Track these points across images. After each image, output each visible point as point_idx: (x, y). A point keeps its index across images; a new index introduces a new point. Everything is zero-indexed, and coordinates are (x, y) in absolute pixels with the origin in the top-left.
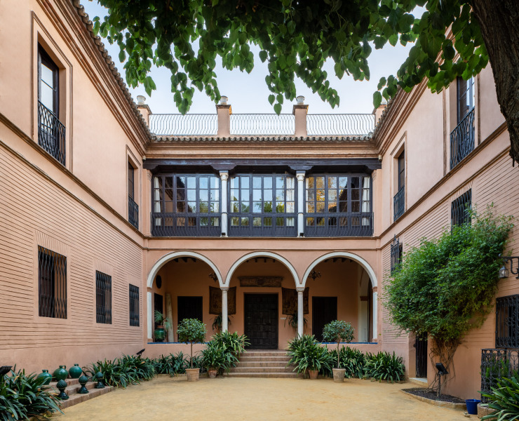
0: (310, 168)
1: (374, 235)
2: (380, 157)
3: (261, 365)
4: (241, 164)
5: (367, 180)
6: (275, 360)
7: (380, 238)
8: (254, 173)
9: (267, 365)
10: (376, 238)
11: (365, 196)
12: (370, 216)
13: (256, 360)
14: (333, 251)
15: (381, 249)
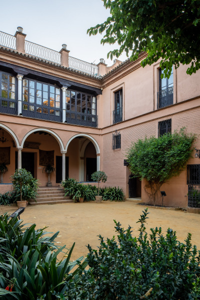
0: (70, 86)
1: (99, 127)
2: (102, 89)
3: (48, 196)
4: (32, 73)
5: (94, 99)
6: (54, 193)
7: (102, 129)
8: (37, 80)
9: (51, 196)
10: (100, 129)
11: (93, 106)
12: (96, 117)
13: (42, 193)
14: (81, 133)
15: (102, 135)
